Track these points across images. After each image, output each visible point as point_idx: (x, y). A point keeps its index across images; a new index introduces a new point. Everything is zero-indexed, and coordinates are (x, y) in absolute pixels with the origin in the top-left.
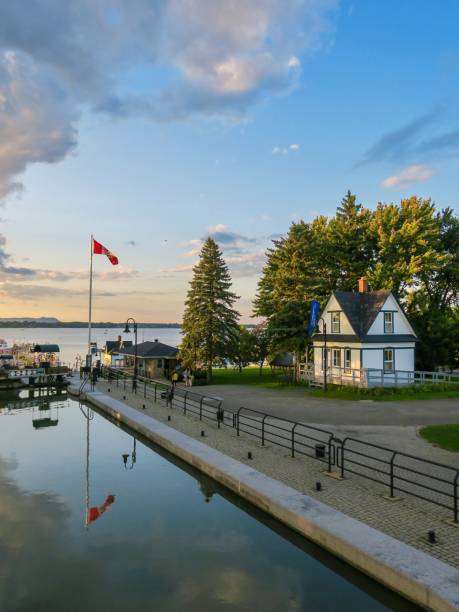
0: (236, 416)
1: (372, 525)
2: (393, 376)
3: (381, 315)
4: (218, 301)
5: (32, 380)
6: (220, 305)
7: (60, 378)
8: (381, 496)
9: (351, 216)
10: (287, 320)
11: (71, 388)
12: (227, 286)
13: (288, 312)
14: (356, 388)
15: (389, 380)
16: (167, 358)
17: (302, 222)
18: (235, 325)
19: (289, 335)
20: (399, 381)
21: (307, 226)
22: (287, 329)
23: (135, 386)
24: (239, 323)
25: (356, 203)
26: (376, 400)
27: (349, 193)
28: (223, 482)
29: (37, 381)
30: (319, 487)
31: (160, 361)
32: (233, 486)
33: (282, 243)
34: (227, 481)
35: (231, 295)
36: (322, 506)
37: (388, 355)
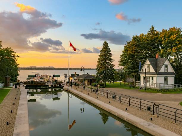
0: (120, 97)
1: (172, 131)
2: (167, 86)
3: (164, 66)
4: (108, 61)
5: (52, 85)
6: (108, 62)
7: (60, 85)
8: (172, 122)
9: (153, 34)
10: (131, 67)
11: (64, 88)
12: (111, 56)
13: (131, 65)
14: (156, 89)
15: (166, 87)
16: (91, 79)
17: (136, 36)
18: (113, 69)
19: (132, 72)
20: (170, 88)
21: (138, 37)
22: (131, 70)
23: (84, 88)
24: (114, 68)
25: (155, 29)
26: (162, 93)
27: (152, 26)
28: (120, 117)
29: (53, 86)
30: (151, 119)
31: (89, 80)
32: (123, 118)
33: (129, 43)
34: (121, 117)
35: (112, 59)
36: (154, 125)
37: (166, 79)
